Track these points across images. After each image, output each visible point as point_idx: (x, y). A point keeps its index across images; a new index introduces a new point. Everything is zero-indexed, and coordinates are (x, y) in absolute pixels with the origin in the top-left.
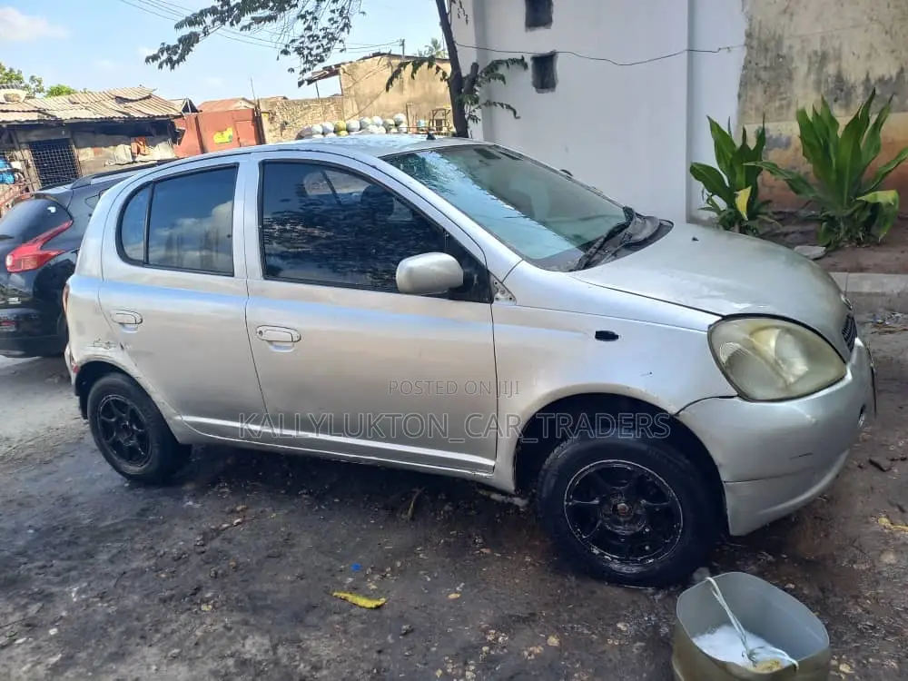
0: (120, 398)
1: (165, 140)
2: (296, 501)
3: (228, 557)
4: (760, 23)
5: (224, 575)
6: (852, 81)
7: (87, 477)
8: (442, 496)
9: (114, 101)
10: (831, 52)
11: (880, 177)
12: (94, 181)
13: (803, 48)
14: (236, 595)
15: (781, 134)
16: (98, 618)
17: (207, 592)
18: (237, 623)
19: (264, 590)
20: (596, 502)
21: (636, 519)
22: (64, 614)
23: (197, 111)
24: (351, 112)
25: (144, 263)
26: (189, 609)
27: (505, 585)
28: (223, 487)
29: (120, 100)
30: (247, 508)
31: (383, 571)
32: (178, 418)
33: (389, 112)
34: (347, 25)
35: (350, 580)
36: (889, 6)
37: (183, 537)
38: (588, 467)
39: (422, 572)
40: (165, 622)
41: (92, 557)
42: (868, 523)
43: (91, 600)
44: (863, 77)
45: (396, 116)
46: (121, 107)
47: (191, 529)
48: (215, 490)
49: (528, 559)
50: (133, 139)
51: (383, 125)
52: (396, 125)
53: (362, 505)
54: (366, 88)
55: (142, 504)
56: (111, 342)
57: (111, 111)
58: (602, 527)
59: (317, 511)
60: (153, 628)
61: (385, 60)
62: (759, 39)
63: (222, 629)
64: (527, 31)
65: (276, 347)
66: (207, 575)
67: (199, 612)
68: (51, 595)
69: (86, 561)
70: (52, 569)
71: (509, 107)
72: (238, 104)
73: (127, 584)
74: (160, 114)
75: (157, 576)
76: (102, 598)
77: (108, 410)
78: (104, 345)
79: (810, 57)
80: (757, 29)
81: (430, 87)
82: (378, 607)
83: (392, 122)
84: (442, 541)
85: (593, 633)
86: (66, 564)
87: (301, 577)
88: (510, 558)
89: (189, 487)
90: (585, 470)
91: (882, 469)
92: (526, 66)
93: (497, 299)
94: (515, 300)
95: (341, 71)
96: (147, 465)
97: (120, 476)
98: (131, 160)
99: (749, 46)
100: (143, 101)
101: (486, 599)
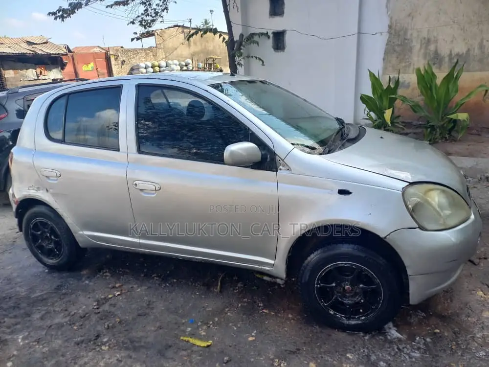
0: (45, 220)
1: (57, 68)
2: (151, 281)
3: (115, 316)
4: (396, 21)
5: (114, 327)
6: (443, 54)
7: (21, 266)
8: (235, 278)
9: (26, 43)
10: (433, 39)
11: (459, 106)
12: (20, 90)
13: (418, 36)
14: (122, 339)
15: (405, 81)
16: (38, 355)
17: (104, 338)
18: (125, 357)
19: (139, 336)
20: (334, 285)
21: (356, 294)
22: (15, 353)
23: (71, 52)
24: (161, 57)
25: (62, 142)
26: (94, 349)
27: (280, 332)
28: (106, 272)
29: (29, 43)
30: (122, 285)
31: (208, 323)
32: (81, 232)
33: (182, 58)
34: (166, 8)
35: (189, 329)
36: (463, 16)
37: (85, 303)
38: (330, 265)
39: (231, 324)
40: (79, 358)
41: (29, 317)
42: (472, 294)
43: (31, 344)
44: (448, 52)
45: (186, 61)
46: (30, 47)
47: (89, 298)
48: (101, 274)
49: (290, 316)
50: (37, 66)
51: (179, 65)
52: (186, 65)
53: (190, 284)
54: (170, 44)
55: (57, 282)
56: (40, 187)
57: (24, 49)
58: (336, 299)
59: (164, 287)
60: (73, 361)
61: (180, 29)
62: (395, 30)
63: (116, 361)
64: (270, 18)
65: (145, 193)
66: (103, 327)
67: (100, 350)
68: (6, 340)
69: (25, 319)
70: (5, 324)
71: (260, 59)
72: (95, 49)
73: (53, 333)
74: (54, 53)
75: (72, 327)
76: (38, 342)
77: (36, 227)
78: (36, 189)
79: (421, 41)
80: (394, 24)
81: (205, 46)
82: (208, 346)
83: (184, 64)
84: (240, 305)
85: (334, 360)
86: (13, 321)
87: (160, 328)
88: (280, 315)
89: (84, 272)
90: (328, 268)
91: (475, 264)
92: (269, 37)
93: (280, 169)
94: (291, 170)
95: (156, 34)
96: (60, 259)
97: (42, 265)
98: (36, 78)
99: (389, 32)
100: (43, 45)
101: (270, 340)
